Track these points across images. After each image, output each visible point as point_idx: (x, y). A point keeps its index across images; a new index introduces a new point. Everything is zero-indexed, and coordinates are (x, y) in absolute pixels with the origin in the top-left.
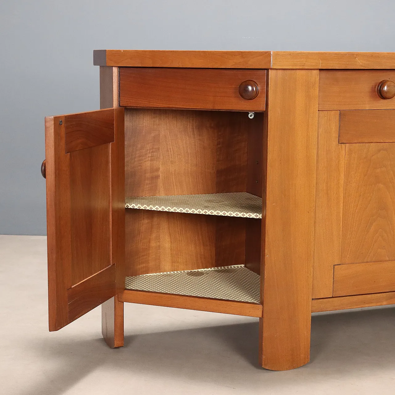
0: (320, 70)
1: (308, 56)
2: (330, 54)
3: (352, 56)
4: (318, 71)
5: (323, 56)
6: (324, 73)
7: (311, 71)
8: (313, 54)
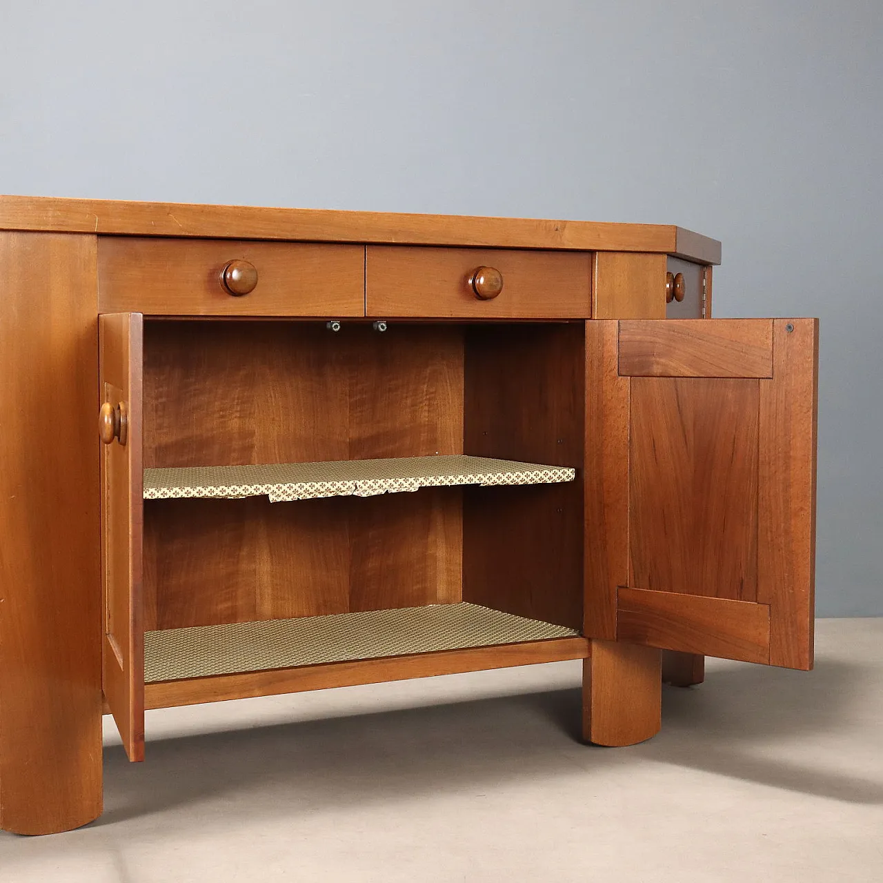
0: (100, 235)
1: (69, 207)
2: (114, 203)
3: (161, 210)
4: (95, 237)
5: (101, 208)
6: (107, 242)
7: (79, 236)
8: (79, 203)
